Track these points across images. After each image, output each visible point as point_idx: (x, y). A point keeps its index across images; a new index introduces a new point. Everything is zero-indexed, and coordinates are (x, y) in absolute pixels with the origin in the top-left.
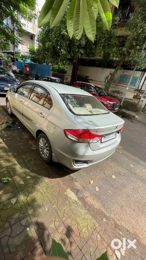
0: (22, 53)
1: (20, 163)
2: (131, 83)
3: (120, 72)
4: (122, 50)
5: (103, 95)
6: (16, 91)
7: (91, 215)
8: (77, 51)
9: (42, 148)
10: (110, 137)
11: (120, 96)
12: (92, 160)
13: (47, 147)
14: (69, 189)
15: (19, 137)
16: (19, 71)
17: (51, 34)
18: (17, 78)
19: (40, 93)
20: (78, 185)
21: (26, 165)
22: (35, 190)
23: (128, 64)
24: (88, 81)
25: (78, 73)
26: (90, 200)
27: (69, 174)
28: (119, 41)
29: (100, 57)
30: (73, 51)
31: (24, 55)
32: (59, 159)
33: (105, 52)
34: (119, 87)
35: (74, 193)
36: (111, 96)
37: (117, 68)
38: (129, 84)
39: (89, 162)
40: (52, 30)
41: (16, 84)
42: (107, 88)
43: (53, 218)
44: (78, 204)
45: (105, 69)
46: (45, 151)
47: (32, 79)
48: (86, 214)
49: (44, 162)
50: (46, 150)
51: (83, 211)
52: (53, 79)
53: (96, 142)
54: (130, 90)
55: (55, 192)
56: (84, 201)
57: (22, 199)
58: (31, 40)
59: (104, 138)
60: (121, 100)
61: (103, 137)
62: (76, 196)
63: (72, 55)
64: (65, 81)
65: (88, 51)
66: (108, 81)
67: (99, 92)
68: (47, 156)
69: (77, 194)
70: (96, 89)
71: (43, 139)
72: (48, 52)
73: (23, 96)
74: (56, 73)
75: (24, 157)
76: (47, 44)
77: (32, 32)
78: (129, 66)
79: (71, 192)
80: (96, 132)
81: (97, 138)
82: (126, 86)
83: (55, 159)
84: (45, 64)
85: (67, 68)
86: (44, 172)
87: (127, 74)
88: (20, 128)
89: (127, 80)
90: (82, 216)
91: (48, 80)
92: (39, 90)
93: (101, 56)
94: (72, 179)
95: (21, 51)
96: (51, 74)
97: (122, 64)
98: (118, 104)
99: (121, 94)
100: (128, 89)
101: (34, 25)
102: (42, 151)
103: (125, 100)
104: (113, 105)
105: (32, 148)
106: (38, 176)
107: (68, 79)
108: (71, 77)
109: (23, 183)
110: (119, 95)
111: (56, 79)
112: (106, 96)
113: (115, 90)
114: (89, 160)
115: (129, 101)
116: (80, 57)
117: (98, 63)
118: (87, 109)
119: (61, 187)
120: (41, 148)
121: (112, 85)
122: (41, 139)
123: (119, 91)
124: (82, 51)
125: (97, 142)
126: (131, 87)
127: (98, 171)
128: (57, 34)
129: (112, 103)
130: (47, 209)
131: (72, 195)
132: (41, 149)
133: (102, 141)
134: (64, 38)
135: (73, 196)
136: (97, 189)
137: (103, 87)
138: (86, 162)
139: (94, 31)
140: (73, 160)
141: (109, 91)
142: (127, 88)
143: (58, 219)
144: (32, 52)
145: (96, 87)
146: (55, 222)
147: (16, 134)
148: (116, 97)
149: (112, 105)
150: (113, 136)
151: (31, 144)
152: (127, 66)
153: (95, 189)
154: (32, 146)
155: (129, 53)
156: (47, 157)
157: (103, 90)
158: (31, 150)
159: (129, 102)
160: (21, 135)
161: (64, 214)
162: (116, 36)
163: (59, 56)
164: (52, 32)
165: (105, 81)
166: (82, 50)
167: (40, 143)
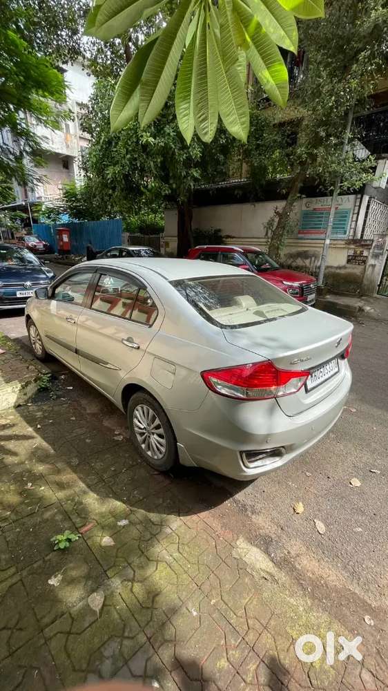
0: (46, 203)
1: (92, 485)
2: (333, 228)
3: (301, 206)
4: (296, 153)
5: (268, 269)
6: (50, 295)
7: (325, 610)
8: (184, 173)
9: (144, 434)
10: (326, 371)
11: (312, 265)
12: (291, 446)
13: (158, 427)
14: (241, 539)
15: (74, 414)
16: (44, 245)
17: (115, 147)
18: (44, 263)
19: (111, 290)
20: (262, 522)
21: (109, 486)
22: (149, 560)
23: (316, 182)
24: (221, 243)
25: (194, 226)
26: (309, 564)
27: (231, 495)
28: (283, 135)
29: (241, 179)
30: (174, 177)
31: (52, 206)
32: (198, 457)
33: (252, 165)
34: (303, 241)
35: (258, 550)
36: (289, 267)
37: (292, 197)
38: (330, 229)
39: (283, 450)
40: (116, 138)
41: (42, 279)
42: (274, 250)
43: (220, 638)
44: (280, 581)
45: (259, 205)
46: (154, 439)
47: (80, 261)
48: (311, 609)
49: (156, 473)
50: (155, 436)
51: (299, 603)
52: (133, 251)
53: (294, 393)
54: (334, 244)
55: (205, 553)
56: (293, 569)
57: (118, 591)
58: (65, 170)
59: (312, 377)
60: (315, 272)
61: (310, 376)
62: (268, 560)
63: (174, 186)
64: (162, 251)
65: (210, 170)
66: (274, 232)
67: (257, 262)
68: (161, 453)
69: (267, 552)
70: (247, 257)
71: (142, 408)
72: (114, 189)
73: (72, 303)
74: (136, 235)
75: (98, 465)
76: (110, 172)
77: (64, 151)
78: (321, 187)
79: (249, 547)
80: (291, 363)
81: (294, 381)
82: (323, 236)
83: (186, 459)
84: (105, 219)
85: (162, 218)
86: (161, 501)
87: (318, 206)
88: (71, 388)
89: (321, 221)
90: (300, 617)
91: (121, 256)
92: (109, 283)
93: (243, 175)
94: (244, 508)
95: (43, 200)
96: (126, 241)
97: (302, 185)
98: (312, 285)
99: (313, 259)
100: (330, 244)
101: (68, 135)
102: (144, 442)
103: (327, 271)
104: (301, 288)
105: (116, 438)
106: (148, 514)
107: (170, 244)
108: (176, 238)
109: (113, 543)
110: (307, 262)
111: (139, 251)
112: (277, 269)
113: (294, 250)
114: (283, 447)
115: (338, 271)
116: (192, 187)
117: (240, 192)
118: (247, 309)
119: (219, 537)
120: (142, 434)
121: (286, 241)
122: (139, 408)
123: (307, 251)
124: (196, 173)
125: (298, 391)
126: (335, 236)
127: (308, 474)
128: (129, 145)
129: (296, 284)
130: (195, 613)
131: (255, 557)
132: (142, 436)
133: (309, 387)
134: (148, 149)
135: (258, 560)
136: (321, 527)
137: (264, 249)
138: (276, 453)
139: (243, 117)
140: (241, 452)
141: (282, 256)
142: (328, 242)
143: (236, 641)
144: (69, 195)
145: (246, 253)
146: (226, 649)
147: (64, 405)
148: (302, 267)
149: (298, 290)
150: (331, 368)
151: (109, 425)
152: (315, 188)
153: (315, 527)
154: (114, 431)
155: (313, 157)
156: (161, 456)
157: (266, 256)
158: (114, 444)
159: (338, 275)
160: (79, 408)
161: (249, 621)
162: (274, 125)
163: (142, 194)
164: (117, 144)
165: (267, 234)
166: (196, 171)
167: (135, 421)
